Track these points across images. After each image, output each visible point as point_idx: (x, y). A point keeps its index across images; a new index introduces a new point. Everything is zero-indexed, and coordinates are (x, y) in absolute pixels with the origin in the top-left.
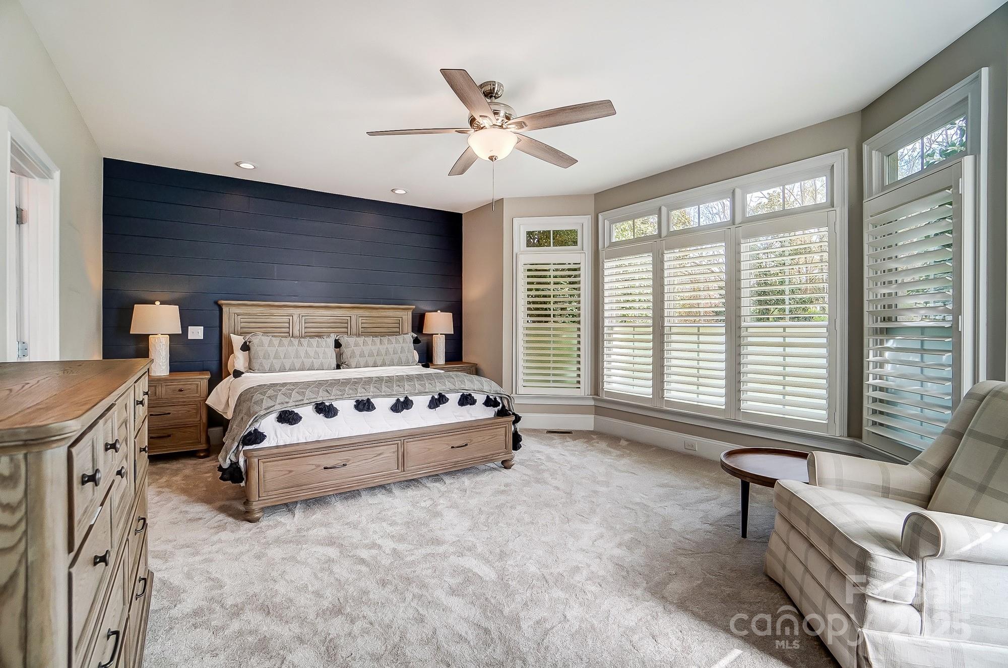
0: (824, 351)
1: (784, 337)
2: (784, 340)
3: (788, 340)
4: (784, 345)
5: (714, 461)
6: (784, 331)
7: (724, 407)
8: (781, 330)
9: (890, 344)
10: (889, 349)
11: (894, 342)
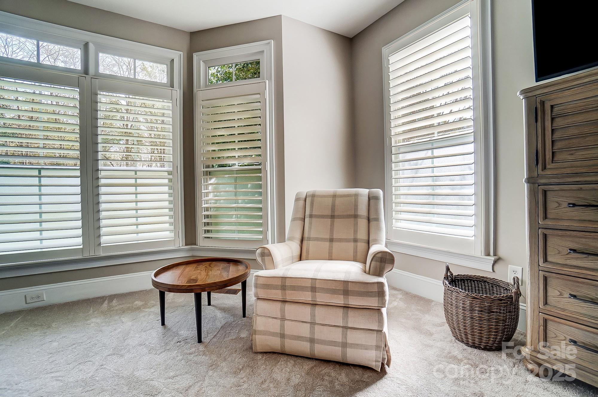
0: (166, 189)
1: (136, 179)
2: (136, 181)
3: (139, 181)
4: (136, 185)
5: (72, 302)
6: (136, 174)
7: (81, 247)
8: (133, 173)
9: (213, 181)
10: (211, 184)
11: (216, 180)
